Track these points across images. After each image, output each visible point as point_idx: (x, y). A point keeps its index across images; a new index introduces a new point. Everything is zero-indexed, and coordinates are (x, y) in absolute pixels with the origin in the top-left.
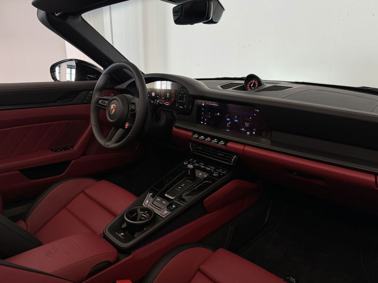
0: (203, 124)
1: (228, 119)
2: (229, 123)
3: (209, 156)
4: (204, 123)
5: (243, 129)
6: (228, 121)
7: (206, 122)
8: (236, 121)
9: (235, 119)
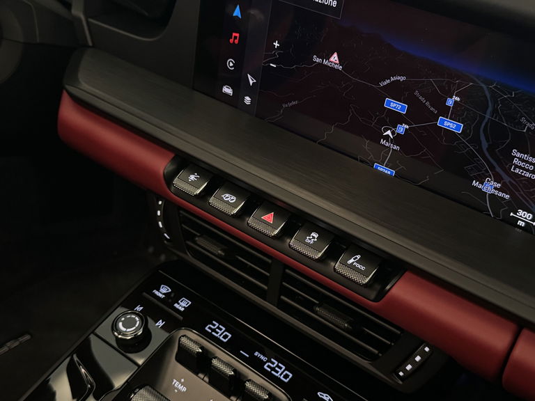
0: (235, 101)
1: (395, 105)
2: (402, 129)
3: (262, 294)
4: (238, 96)
5: (489, 187)
6: (395, 119)
7: (250, 91)
8: (449, 124)
9: (444, 111)
